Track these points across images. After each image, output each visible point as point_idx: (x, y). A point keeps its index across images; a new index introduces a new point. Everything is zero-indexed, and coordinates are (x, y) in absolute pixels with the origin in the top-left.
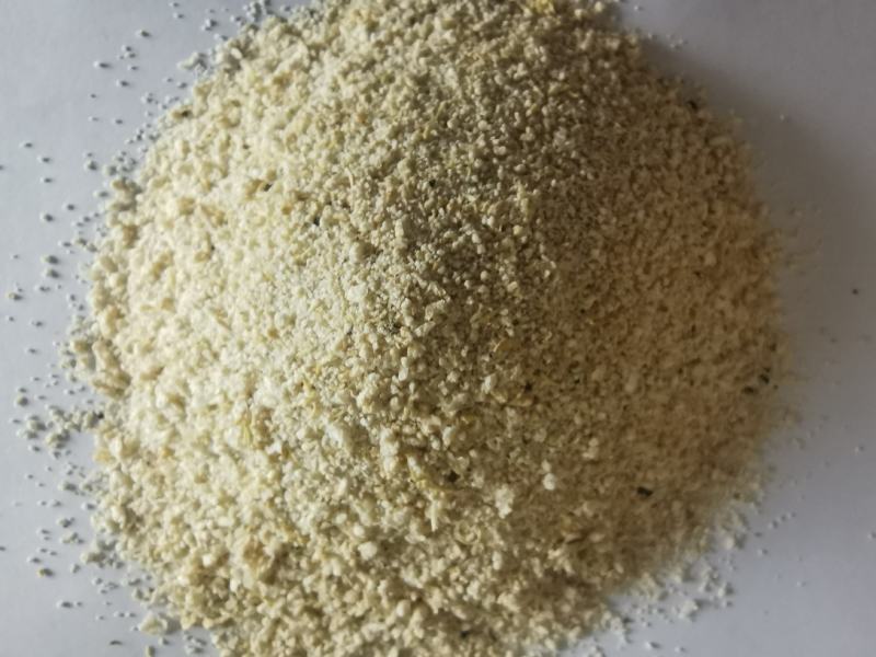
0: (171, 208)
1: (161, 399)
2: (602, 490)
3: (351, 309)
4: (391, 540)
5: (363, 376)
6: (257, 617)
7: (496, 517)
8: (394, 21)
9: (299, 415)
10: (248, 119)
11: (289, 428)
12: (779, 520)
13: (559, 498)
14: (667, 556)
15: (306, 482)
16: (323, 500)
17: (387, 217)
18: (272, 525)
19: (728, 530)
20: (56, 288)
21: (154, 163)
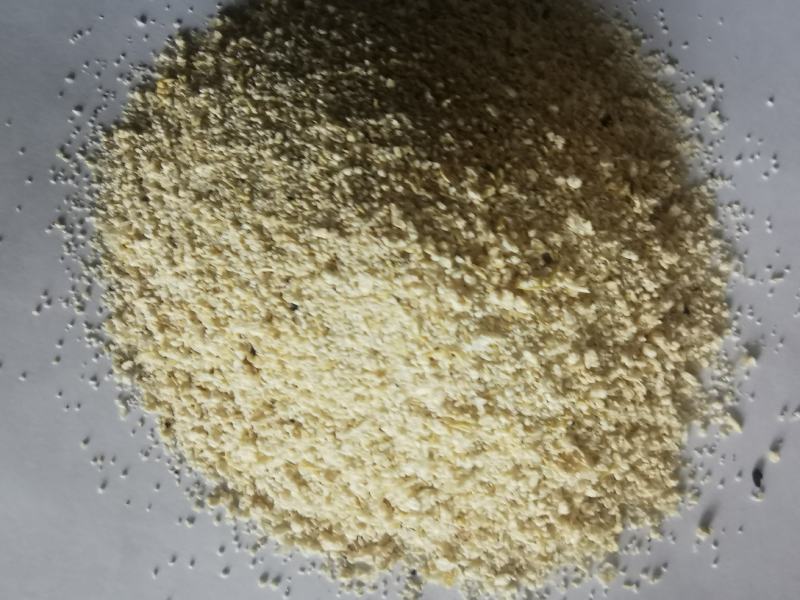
0: (246, 454)
1: (412, 505)
2: (595, 149)
3: (378, 292)
4: (588, 337)
5: (438, 300)
6: (624, 484)
7: (592, 238)
8: (140, 215)
9: (457, 372)
10: (187, 364)
11: (467, 386)
12: (662, 24)
13: (590, 183)
14: (666, 124)
15: (518, 389)
16: (537, 380)
17: (307, 244)
18: (548, 437)
19: (659, 68)
20: (289, 581)
21: (204, 465)
